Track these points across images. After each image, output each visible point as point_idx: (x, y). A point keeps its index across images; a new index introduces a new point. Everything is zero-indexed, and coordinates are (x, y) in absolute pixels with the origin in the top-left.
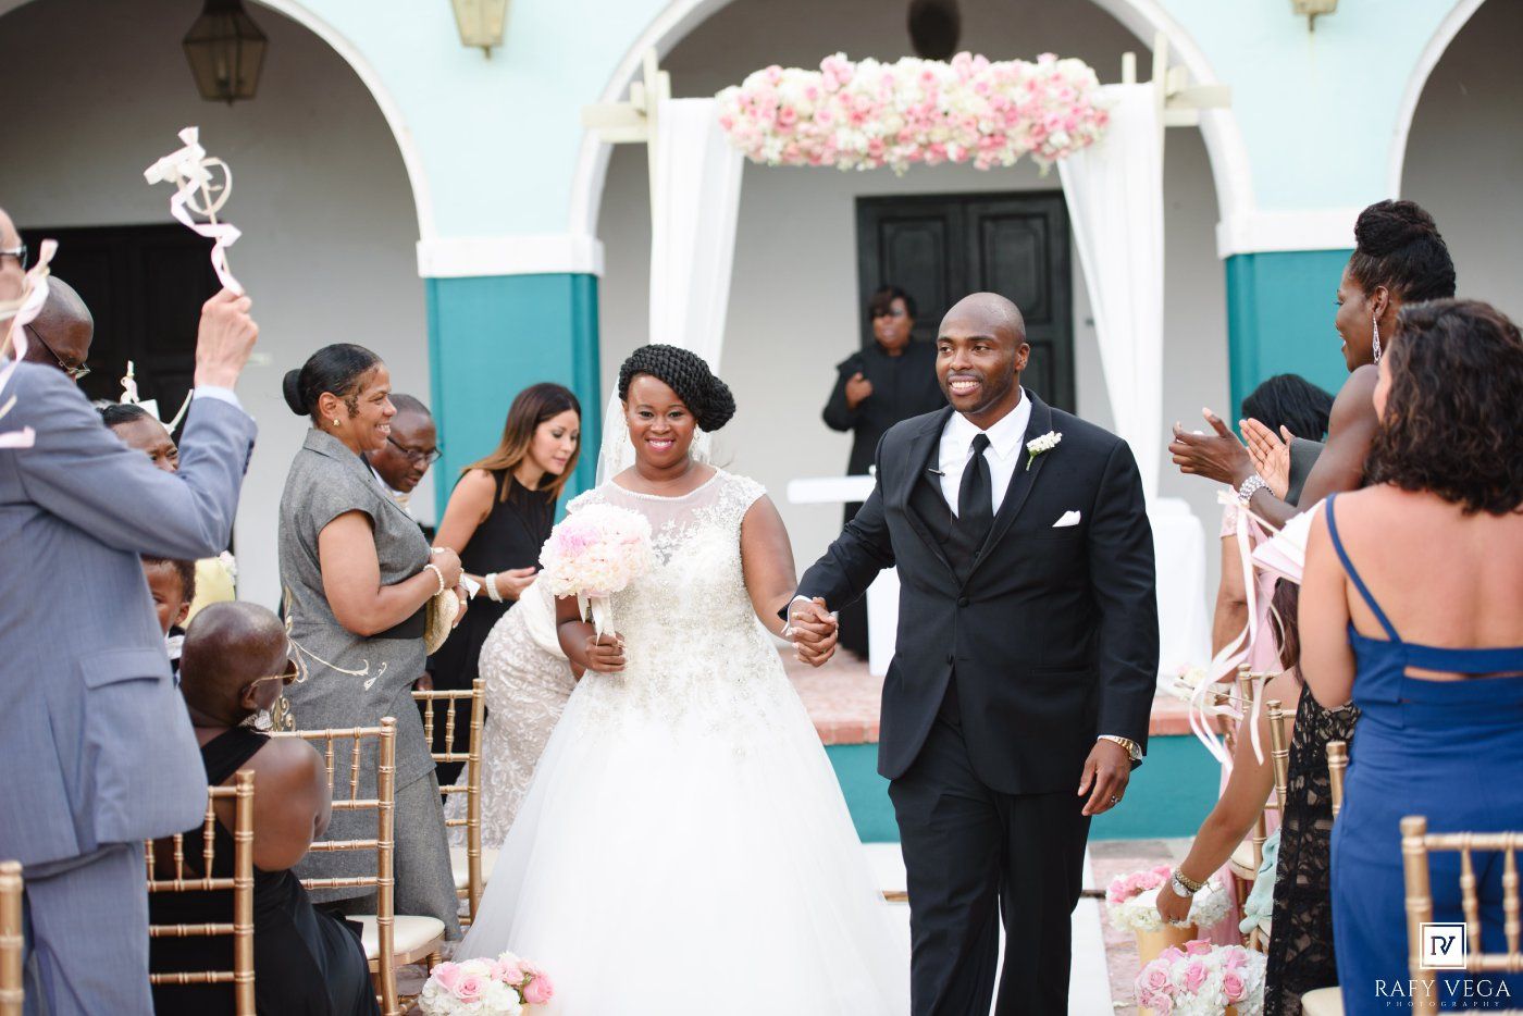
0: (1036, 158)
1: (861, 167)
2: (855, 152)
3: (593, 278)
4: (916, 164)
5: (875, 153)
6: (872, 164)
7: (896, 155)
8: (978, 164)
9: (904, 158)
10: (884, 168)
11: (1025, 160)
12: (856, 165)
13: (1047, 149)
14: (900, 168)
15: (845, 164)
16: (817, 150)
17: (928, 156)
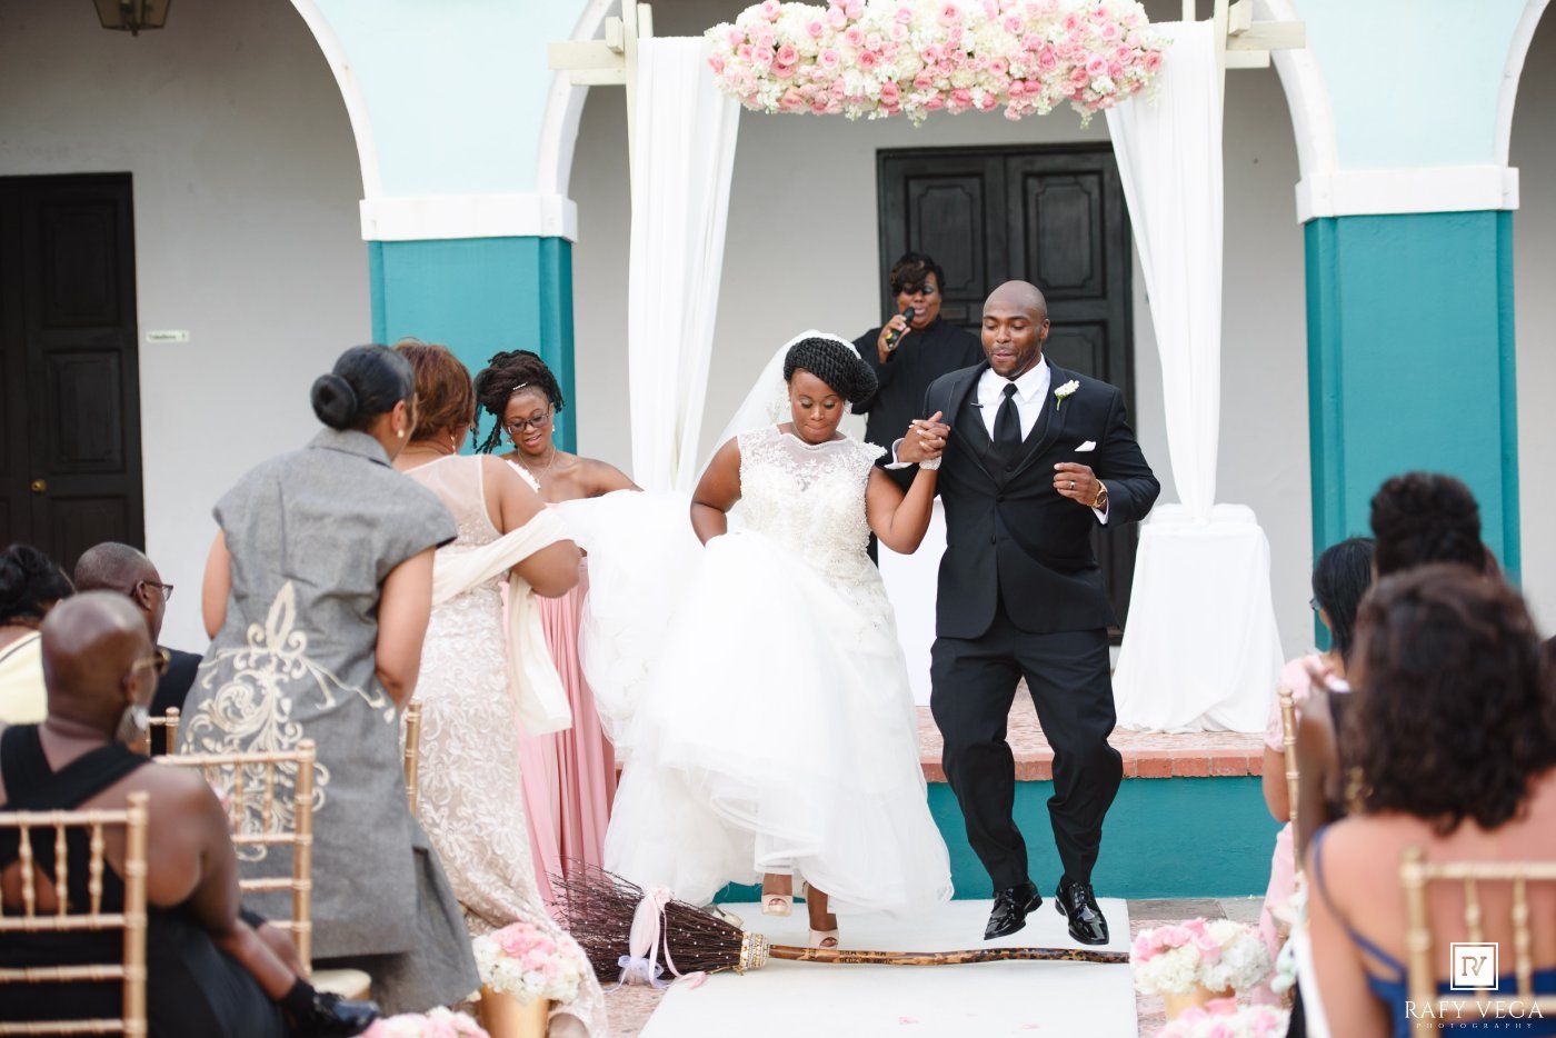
0: (1076, 106)
1: (872, 117)
2: (865, 99)
3: (565, 243)
4: (936, 113)
5: (889, 100)
6: (884, 113)
7: (912, 102)
8: (1008, 113)
9: (921, 105)
10: (899, 116)
11: (1063, 108)
12: (866, 114)
13: (1089, 96)
14: (919, 117)
15: (854, 112)
16: (821, 96)
17: (950, 103)
